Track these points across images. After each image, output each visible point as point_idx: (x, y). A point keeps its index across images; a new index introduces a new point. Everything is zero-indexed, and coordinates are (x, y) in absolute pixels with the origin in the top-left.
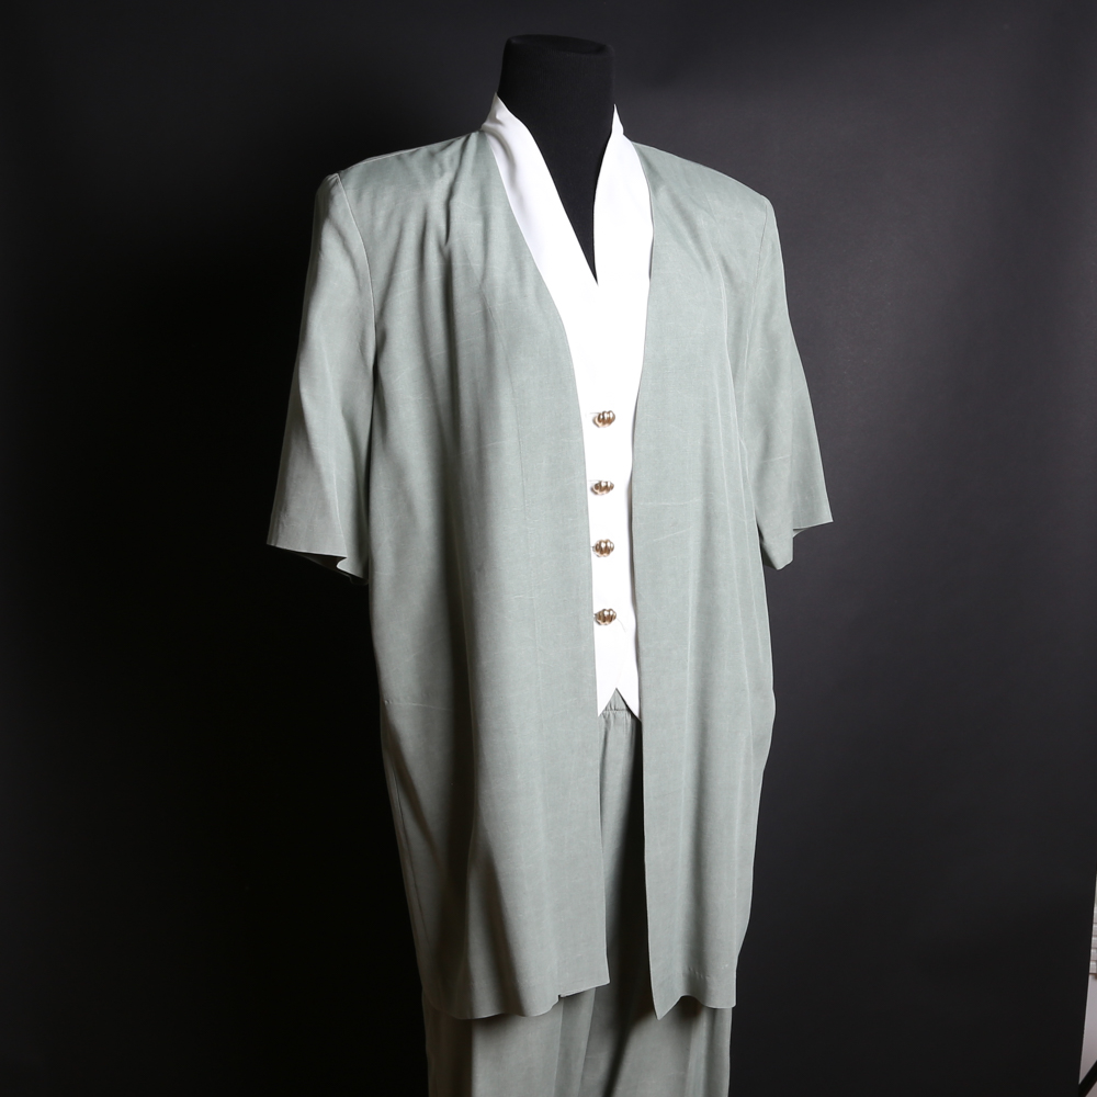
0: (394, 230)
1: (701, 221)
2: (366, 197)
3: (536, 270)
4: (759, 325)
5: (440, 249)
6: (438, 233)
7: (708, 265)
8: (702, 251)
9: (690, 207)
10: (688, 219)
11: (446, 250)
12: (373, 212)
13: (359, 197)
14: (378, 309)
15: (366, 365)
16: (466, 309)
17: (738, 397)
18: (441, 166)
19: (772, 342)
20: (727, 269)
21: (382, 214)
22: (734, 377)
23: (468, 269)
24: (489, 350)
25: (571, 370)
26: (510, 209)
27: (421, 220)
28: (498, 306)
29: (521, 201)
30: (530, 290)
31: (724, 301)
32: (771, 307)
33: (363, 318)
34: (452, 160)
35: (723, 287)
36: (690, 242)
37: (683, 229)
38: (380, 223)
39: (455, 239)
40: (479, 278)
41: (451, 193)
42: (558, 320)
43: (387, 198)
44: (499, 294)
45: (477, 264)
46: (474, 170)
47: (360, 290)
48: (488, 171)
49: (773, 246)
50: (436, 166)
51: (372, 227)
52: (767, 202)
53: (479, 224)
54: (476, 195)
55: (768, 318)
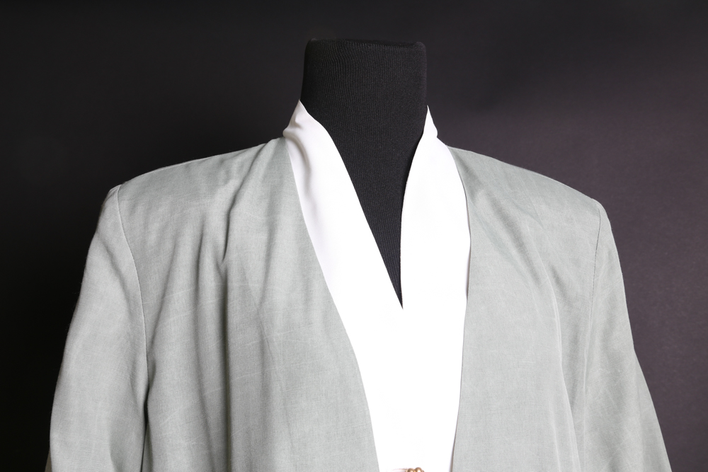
0: (168, 245)
1: (527, 227)
2: (140, 209)
3: (326, 290)
4: (598, 342)
5: (217, 267)
6: (215, 247)
7: (536, 278)
8: (528, 261)
9: (513, 212)
10: (510, 225)
11: (222, 269)
12: (146, 226)
13: (132, 209)
14: (150, 337)
15: (136, 402)
16: (241, 339)
17: (578, 427)
18: (228, 173)
19: (613, 362)
20: (558, 281)
21: (155, 227)
22: (572, 403)
23: (245, 290)
24: (265, 392)
25: (366, 417)
26: (302, 219)
27: (198, 233)
28: (277, 335)
29: (314, 209)
30: (316, 315)
31: (557, 319)
32: (611, 322)
33: (134, 345)
34: (242, 166)
35: (555, 303)
36: (514, 252)
37: (505, 237)
38: (152, 238)
39: (233, 255)
40: (257, 301)
41: (234, 202)
42: (350, 352)
43: (163, 209)
44: (279, 321)
45: (255, 284)
46: (265, 176)
47: (132, 314)
48: (281, 177)
49: (610, 253)
50: (222, 173)
51: (144, 242)
52: (599, 206)
53: (263, 237)
54: (265, 204)
55: (607, 335)
